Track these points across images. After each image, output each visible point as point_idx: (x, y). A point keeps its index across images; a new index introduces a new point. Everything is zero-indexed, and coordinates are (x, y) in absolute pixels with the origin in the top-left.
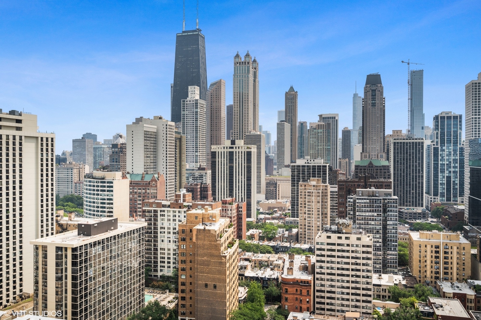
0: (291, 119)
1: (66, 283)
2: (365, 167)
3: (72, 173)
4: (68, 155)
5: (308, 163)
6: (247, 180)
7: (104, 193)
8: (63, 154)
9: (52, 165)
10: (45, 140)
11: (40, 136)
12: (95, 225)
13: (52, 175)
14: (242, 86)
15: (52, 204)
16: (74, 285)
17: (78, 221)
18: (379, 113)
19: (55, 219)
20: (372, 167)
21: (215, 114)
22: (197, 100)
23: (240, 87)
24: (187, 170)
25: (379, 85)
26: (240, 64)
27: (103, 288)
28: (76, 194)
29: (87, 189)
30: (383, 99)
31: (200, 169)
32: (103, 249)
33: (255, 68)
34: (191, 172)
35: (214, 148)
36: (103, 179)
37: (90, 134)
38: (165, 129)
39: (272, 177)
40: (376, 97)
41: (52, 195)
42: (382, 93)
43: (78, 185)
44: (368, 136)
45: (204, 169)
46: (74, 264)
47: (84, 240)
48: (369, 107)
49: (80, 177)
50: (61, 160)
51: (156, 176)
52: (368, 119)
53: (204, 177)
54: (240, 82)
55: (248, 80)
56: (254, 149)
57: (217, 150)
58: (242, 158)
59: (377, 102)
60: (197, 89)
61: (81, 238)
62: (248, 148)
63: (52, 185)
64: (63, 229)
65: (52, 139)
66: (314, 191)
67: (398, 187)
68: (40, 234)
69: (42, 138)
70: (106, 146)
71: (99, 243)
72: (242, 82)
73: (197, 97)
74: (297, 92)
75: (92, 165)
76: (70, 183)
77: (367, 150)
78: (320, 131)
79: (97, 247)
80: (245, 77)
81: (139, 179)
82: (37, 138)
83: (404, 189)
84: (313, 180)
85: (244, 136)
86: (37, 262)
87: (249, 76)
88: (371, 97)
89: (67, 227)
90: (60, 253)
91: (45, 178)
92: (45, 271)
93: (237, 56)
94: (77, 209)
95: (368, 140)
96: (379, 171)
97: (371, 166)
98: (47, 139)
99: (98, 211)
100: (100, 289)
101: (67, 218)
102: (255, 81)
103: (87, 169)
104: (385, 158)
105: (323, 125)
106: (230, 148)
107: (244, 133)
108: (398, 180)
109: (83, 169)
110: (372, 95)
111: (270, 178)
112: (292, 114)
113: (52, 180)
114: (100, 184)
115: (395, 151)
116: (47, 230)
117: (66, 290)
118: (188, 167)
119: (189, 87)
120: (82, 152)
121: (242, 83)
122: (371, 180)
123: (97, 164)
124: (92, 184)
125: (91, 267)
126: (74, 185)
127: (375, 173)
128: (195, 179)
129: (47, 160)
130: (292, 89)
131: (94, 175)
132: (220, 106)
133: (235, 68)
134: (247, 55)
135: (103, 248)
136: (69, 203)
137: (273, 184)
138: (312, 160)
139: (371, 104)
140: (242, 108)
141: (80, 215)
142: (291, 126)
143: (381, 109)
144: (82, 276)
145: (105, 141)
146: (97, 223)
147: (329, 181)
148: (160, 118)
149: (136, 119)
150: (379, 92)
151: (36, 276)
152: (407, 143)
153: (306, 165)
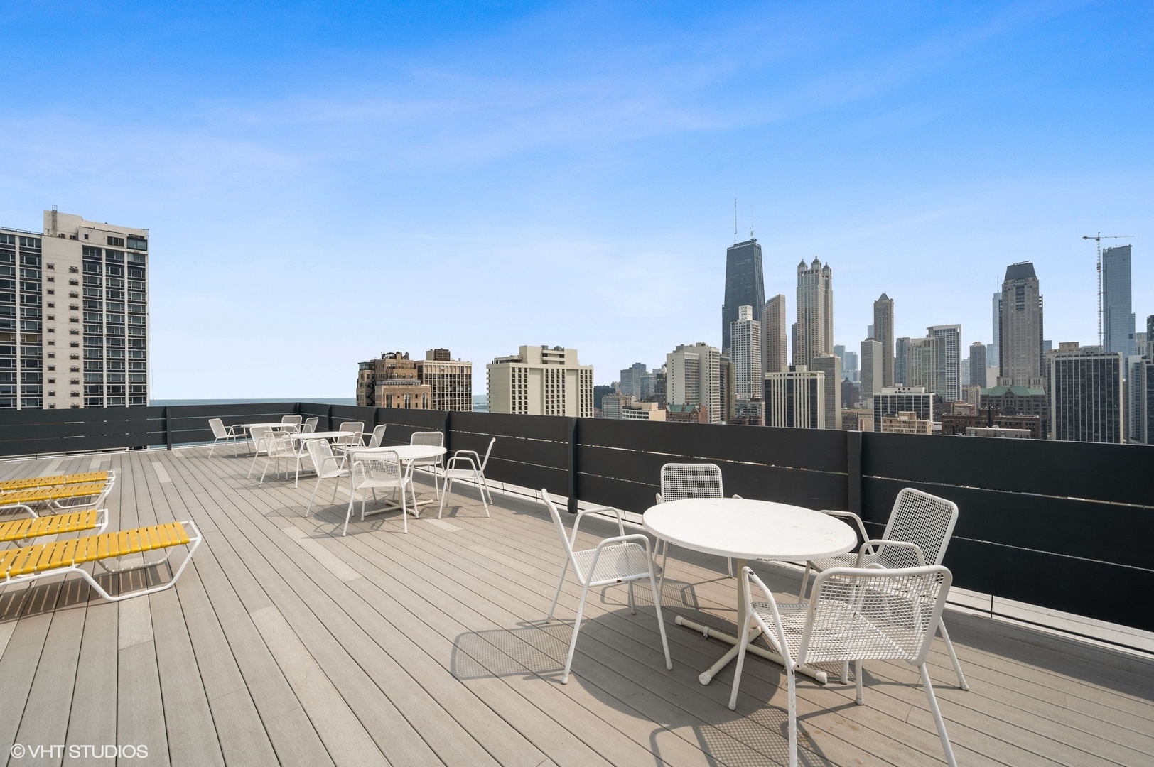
0: (884, 335)
2: (1000, 397)
4: (617, 385)
5: (900, 392)
6: (811, 413)
8: (613, 384)
10: (584, 372)
11: (580, 369)
13: (591, 405)
14: (809, 300)
18: (1031, 318)
20: (1012, 397)
21: (772, 336)
22: (749, 321)
23: (806, 301)
24: (736, 401)
25: (1031, 278)
26: (805, 274)
30: (1038, 301)
31: (753, 400)
33: (827, 276)
34: (742, 403)
35: (768, 375)
36: (640, 409)
37: (639, 364)
38: (708, 357)
39: (852, 410)
40: (1026, 296)
42: (1036, 290)
44: (1010, 353)
45: (757, 400)
48: (1013, 311)
51: (697, 407)
52: (1010, 329)
53: (758, 410)
54: (806, 295)
55: (817, 292)
56: (821, 377)
57: (772, 379)
58: (804, 387)
59: (1027, 303)
60: (749, 310)
62: (812, 374)
65: (591, 371)
66: (904, 429)
67: (1065, 427)
69: (581, 371)
70: (653, 376)
72: (809, 294)
73: (750, 318)
74: (892, 300)
77: (1008, 374)
78: (927, 349)
80: (812, 288)
81: (679, 410)
82: (577, 370)
83: (1077, 430)
84: (904, 415)
85: (812, 359)
87: (818, 286)
88: (1015, 297)
91: (584, 408)
93: (802, 264)
95: (1010, 358)
96: (1025, 403)
97: (1009, 395)
98: (586, 371)
102: (826, 292)
104: (1044, 385)
105: (933, 341)
106: (789, 375)
107: (812, 357)
108: (1065, 417)
110: (1017, 294)
111: (849, 411)
112: (886, 329)
113: (591, 410)
114: (636, 415)
115: (1058, 374)
118: (738, 398)
119: (740, 308)
120: (629, 383)
121: (809, 297)
122: (1000, 416)
127: (1017, 405)
128: (746, 411)
129: (586, 391)
130: (884, 296)
131: (632, 406)
132: (779, 326)
133: (798, 278)
134: (816, 262)
137: (852, 419)
138: (906, 389)
139: (1015, 308)
140: (809, 326)
142: (884, 344)
143: (1034, 312)
145: (653, 370)
147: (934, 416)
148: (703, 345)
149: (677, 347)
150: (1031, 289)
152: (1083, 362)
153: (897, 394)
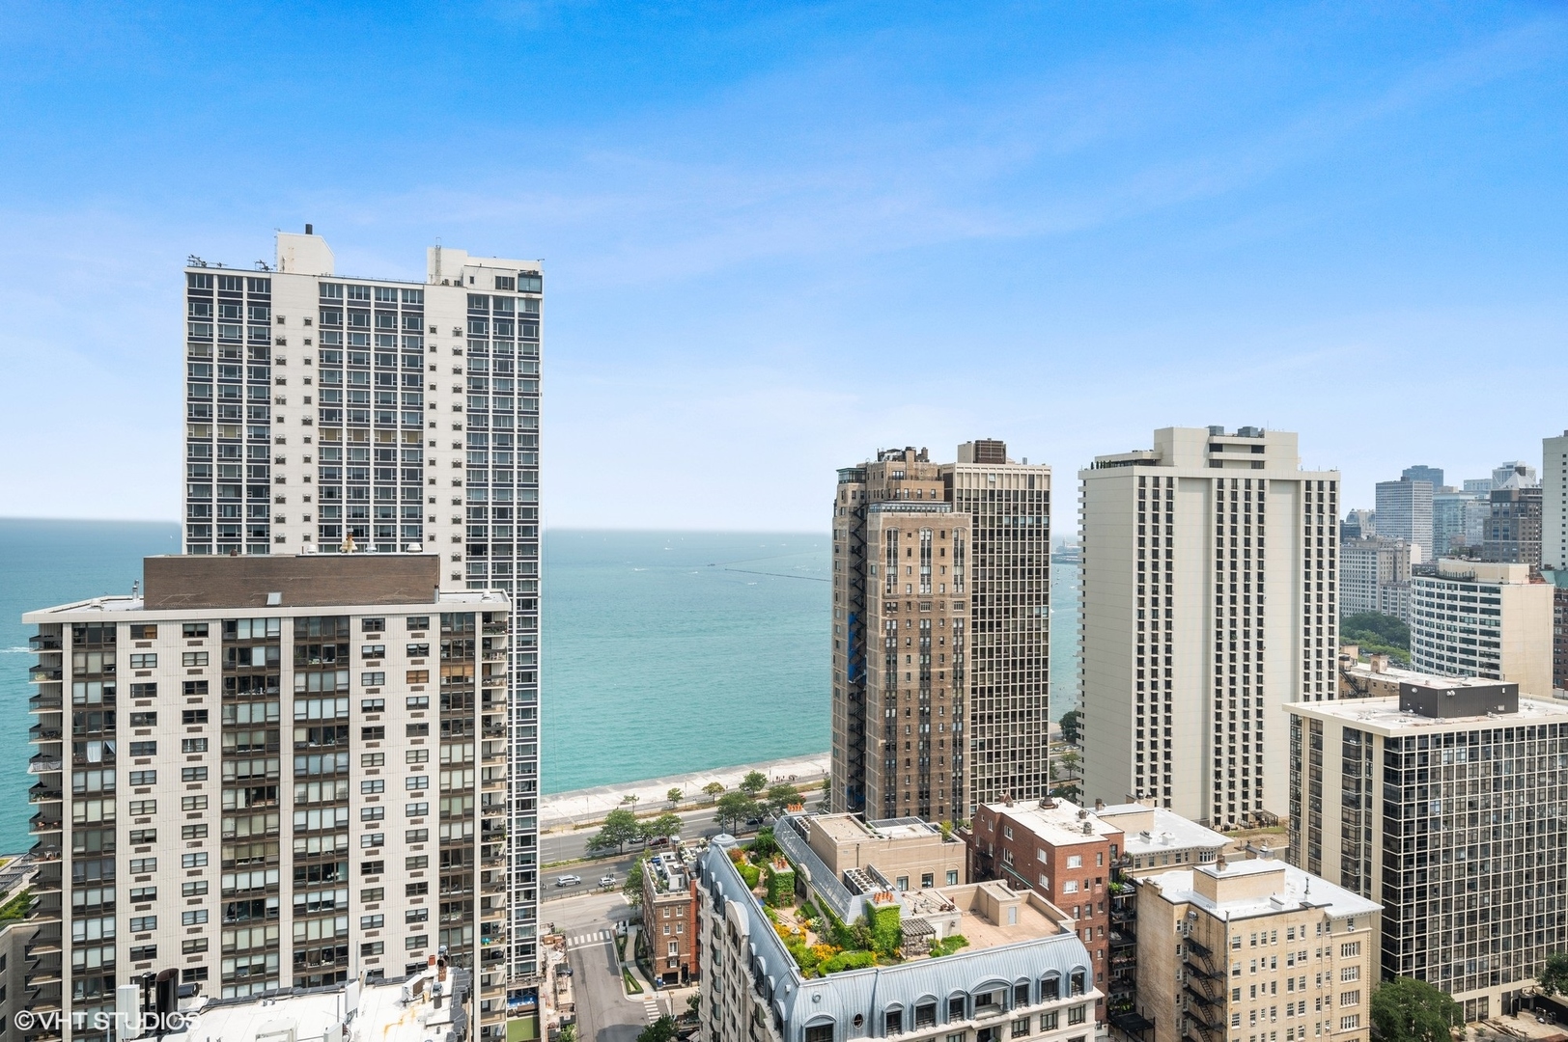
1: (1369, 816)
3: (1374, 563)
4: (1366, 519)
7: (1472, 615)
9: (1332, 542)
10: (1315, 486)
11: (1304, 478)
12: (1449, 693)
13: (1332, 564)
15: (1331, 630)
16: (1390, 827)
17: (1397, 677)
19: (1337, 663)
27: (1472, 852)
28: (1384, 611)
29: (1420, 603)
32: (1473, 755)
36: (1470, 579)
37: (1423, 468)
41: (1331, 609)
43: (1389, 590)
46: (1390, 776)
47: (1416, 725)
49: (1395, 573)
50: (1351, 531)
61: (1409, 719)
63: (1332, 586)
64: (1357, 689)
65: (1332, 484)
68: (1301, 692)
69: (1308, 484)
70: (1473, 498)
71: (1461, 739)
75: (1431, 544)
76: (1370, 585)
79: (1456, 748)
82: (1297, 482)
86: (1296, 753)
89: (1367, 687)
90: (1353, 742)
92: (1317, 776)
94: (1387, 647)
98: (1320, 484)
99: (1453, 660)
100: (1464, 855)
101: (1367, 667)
103: (1417, 555)
109: (1405, 552)
113: (1331, 575)
114: (1459, 593)
116: (1319, 687)
117: (1369, 834)
120: (1401, 513)
123: (1445, 542)
124: (1435, 590)
125: (1438, 793)
126: (1379, 590)
129: (1320, 531)
131: (1441, 569)
135: (1471, 755)
136: (1367, 632)
141: (1399, 663)
144: (1411, 809)
145: (1467, 483)
146: (1454, 689)
151: (1296, 783)
